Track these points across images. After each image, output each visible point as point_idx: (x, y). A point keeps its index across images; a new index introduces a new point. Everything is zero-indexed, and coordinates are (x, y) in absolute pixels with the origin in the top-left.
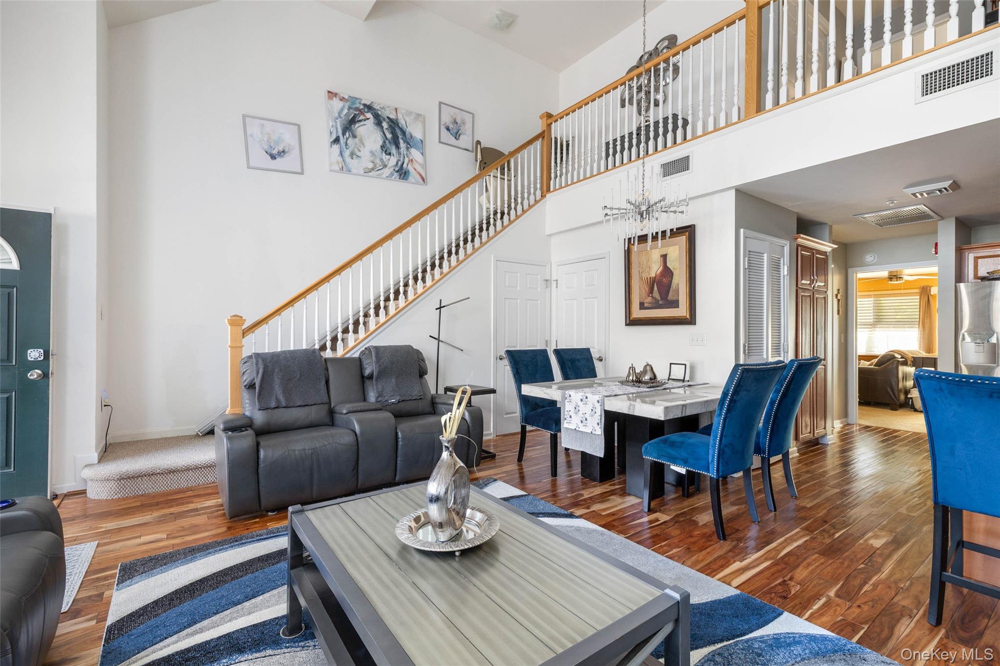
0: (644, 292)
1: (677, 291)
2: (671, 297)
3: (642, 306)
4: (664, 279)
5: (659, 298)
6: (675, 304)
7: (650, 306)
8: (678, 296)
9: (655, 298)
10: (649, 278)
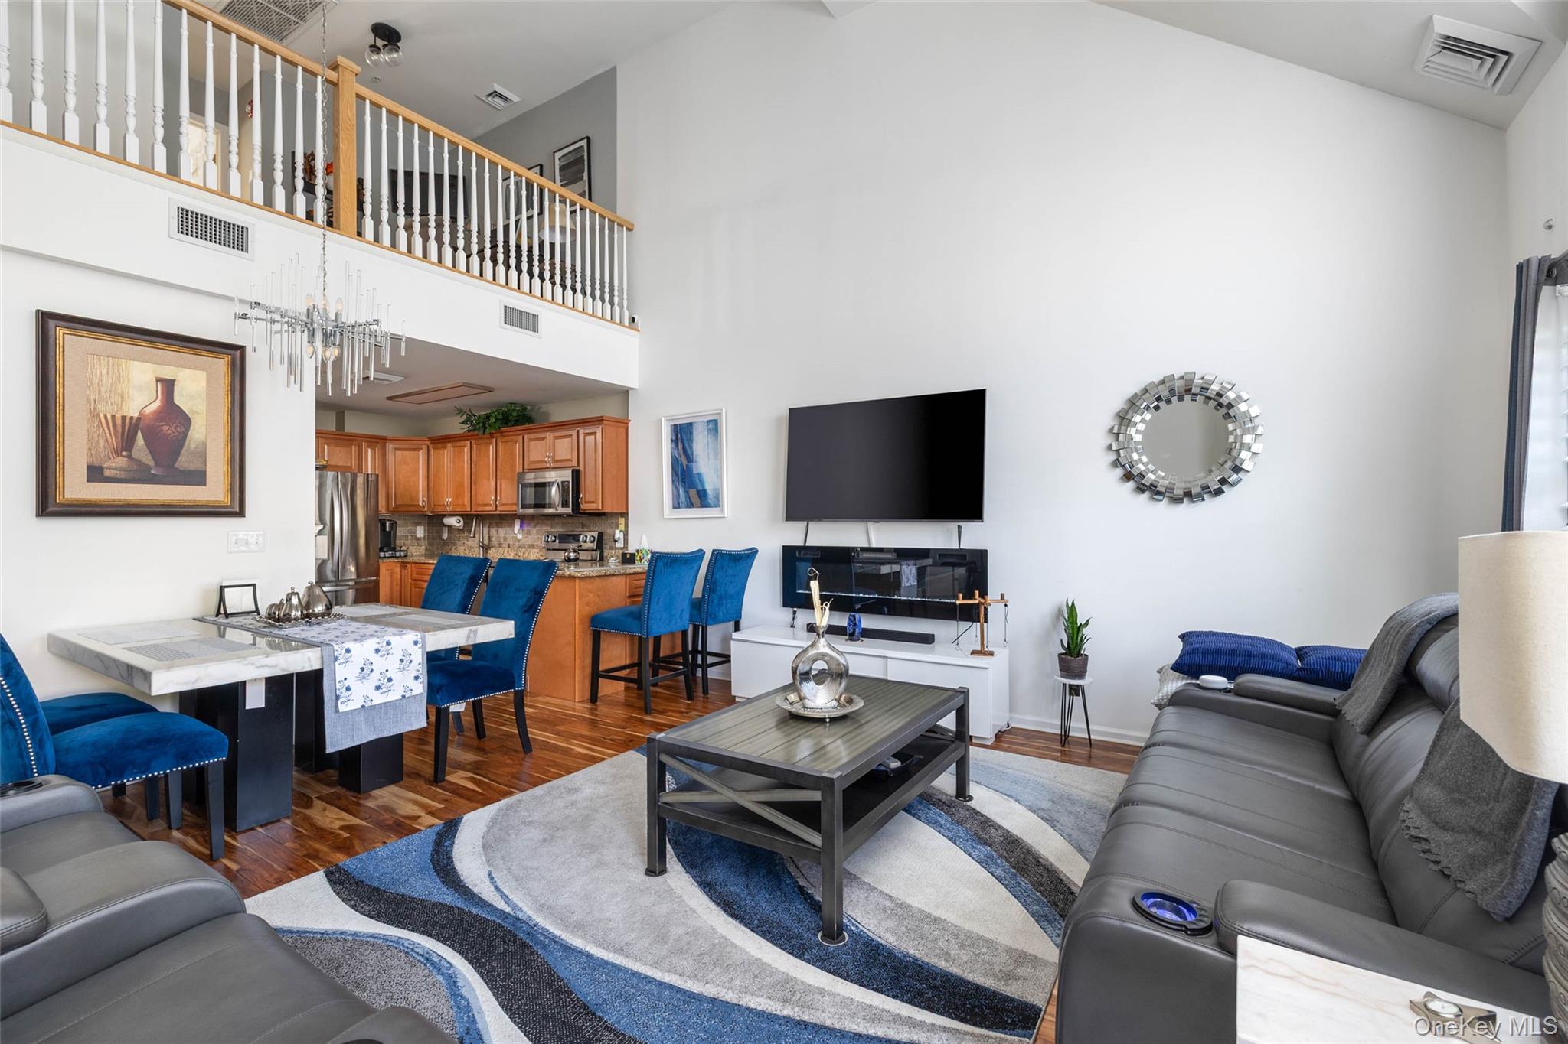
0: (102, 443)
1: (202, 455)
2: (184, 462)
3: (95, 473)
4: (165, 428)
5: (152, 463)
6: (198, 478)
7: (123, 477)
8: (205, 462)
9: (138, 462)
10: (118, 416)
